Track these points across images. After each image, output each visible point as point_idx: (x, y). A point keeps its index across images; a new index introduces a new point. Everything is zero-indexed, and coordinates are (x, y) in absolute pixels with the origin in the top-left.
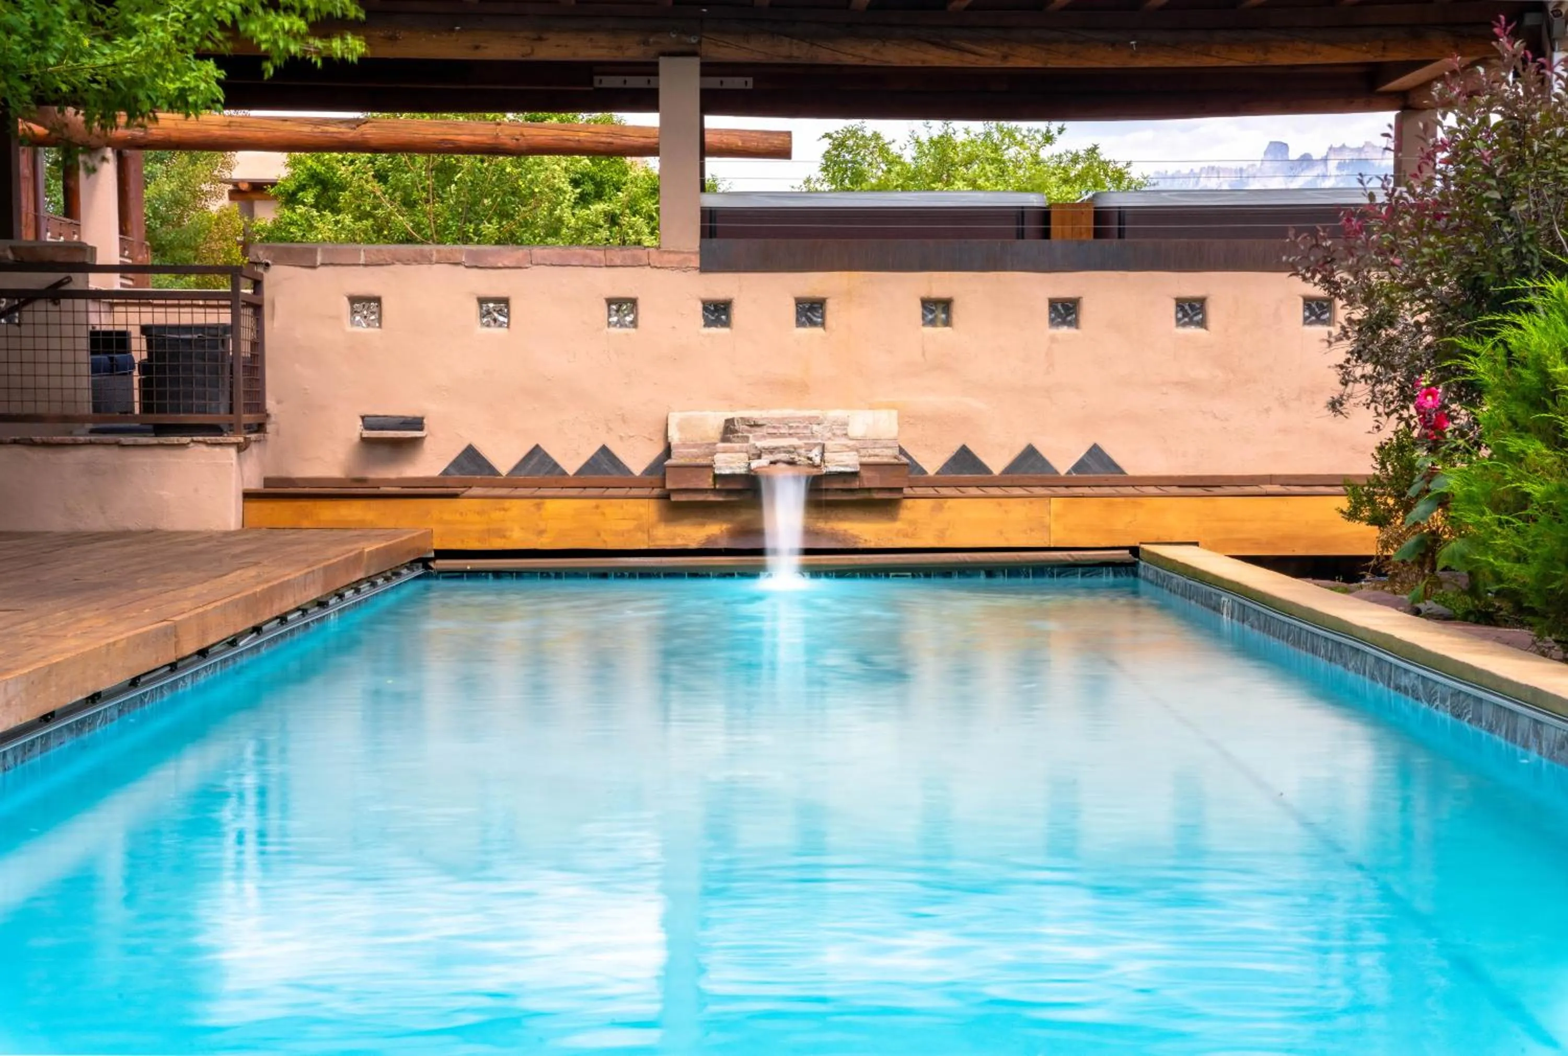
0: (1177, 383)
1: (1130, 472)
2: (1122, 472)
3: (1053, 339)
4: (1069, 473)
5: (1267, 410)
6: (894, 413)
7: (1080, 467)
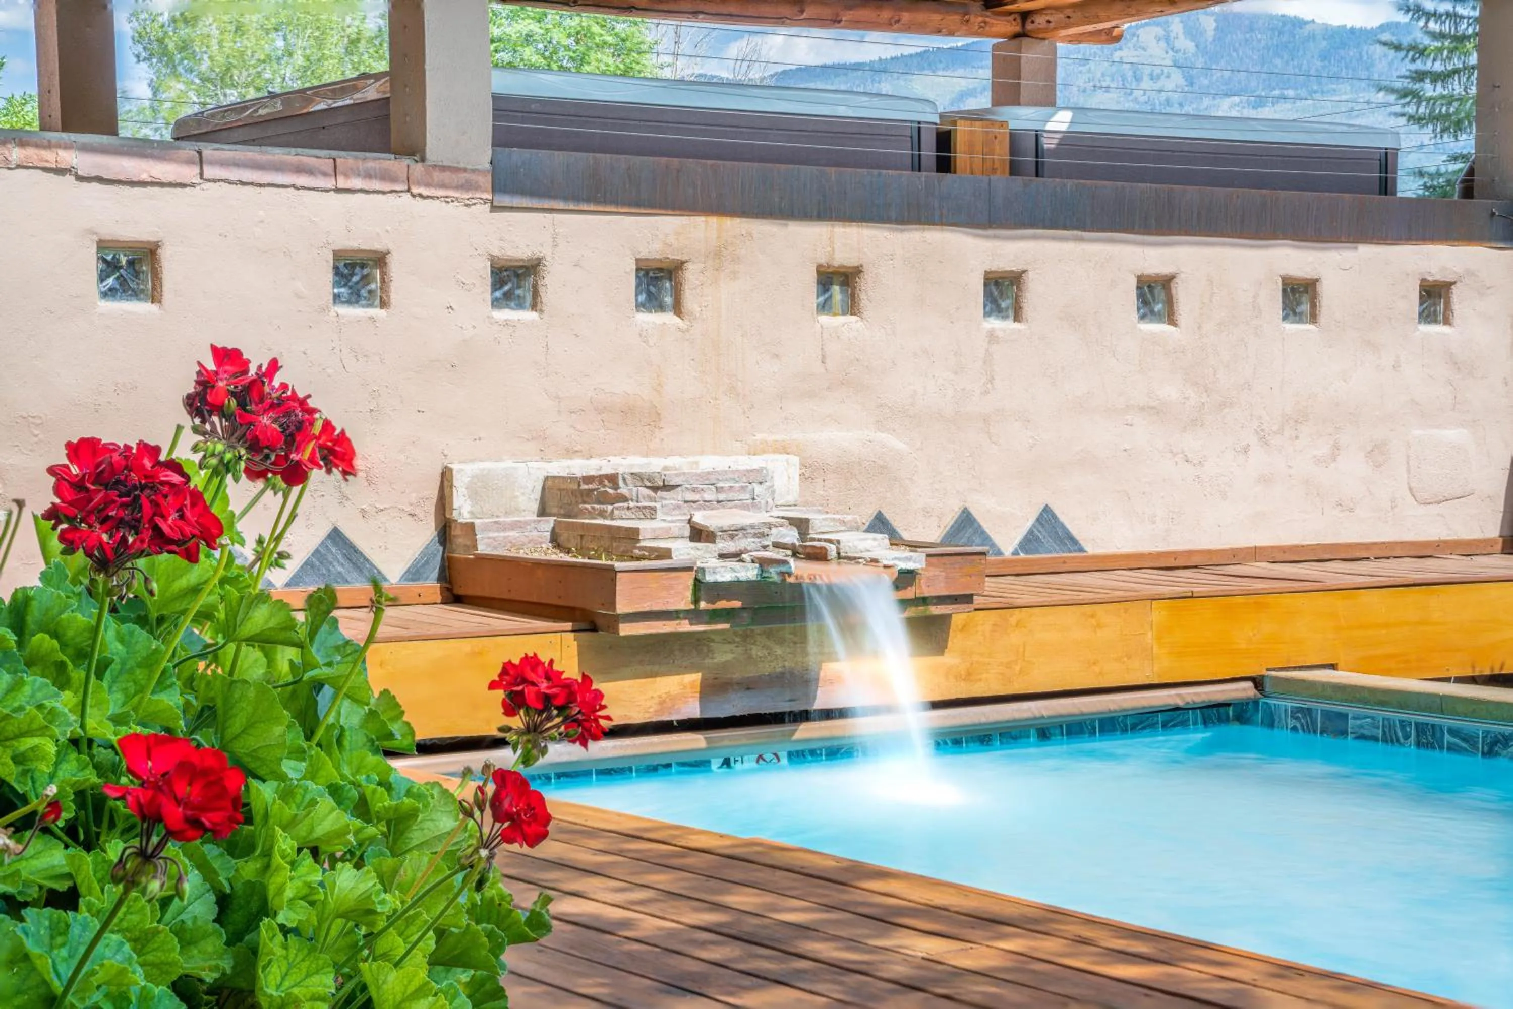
0: (1142, 409)
1: (1091, 549)
2: (1081, 550)
3: (992, 336)
4: (1015, 553)
5: (1246, 450)
6: (795, 459)
7: (1029, 542)
